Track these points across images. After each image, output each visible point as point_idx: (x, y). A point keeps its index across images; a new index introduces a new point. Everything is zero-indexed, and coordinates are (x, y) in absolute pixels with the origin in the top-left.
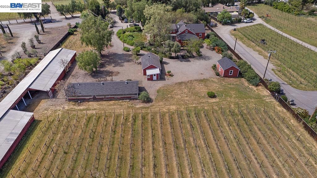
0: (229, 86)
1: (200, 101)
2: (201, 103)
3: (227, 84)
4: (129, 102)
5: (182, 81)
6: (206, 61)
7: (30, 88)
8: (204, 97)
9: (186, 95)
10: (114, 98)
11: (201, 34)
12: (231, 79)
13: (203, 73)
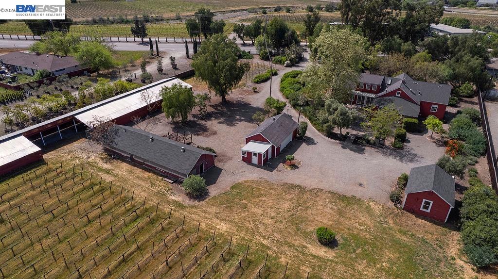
0: (398, 236)
1: (290, 240)
2: (286, 243)
3: (395, 228)
4: (170, 185)
5: (301, 185)
6: (399, 163)
7: (76, 117)
8: (306, 234)
9: (273, 214)
10: (155, 168)
11: (437, 106)
12: (421, 221)
13: (364, 183)
